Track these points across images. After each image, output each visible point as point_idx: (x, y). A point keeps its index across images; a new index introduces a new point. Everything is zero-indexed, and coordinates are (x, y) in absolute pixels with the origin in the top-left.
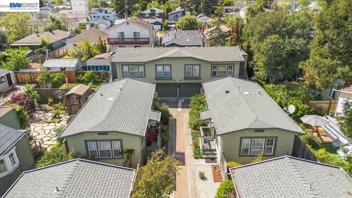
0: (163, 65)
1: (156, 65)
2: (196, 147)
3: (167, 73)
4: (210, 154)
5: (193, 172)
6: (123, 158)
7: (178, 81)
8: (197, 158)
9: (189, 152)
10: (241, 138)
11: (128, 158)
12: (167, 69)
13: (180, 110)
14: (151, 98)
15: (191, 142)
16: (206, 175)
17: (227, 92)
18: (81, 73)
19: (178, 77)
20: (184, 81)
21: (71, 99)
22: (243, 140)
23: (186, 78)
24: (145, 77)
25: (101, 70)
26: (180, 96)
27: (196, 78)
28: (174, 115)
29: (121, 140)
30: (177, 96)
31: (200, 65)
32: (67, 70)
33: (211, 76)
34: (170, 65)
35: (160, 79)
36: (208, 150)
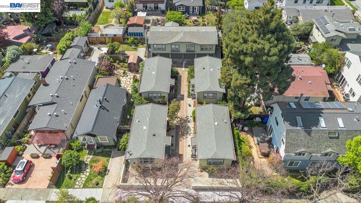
0: (175, 45)
1: (171, 45)
2: (189, 93)
3: (177, 49)
4: (194, 96)
5: (186, 103)
6: (161, 99)
7: (183, 52)
8: (188, 98)
9: (186, 94)
10: (204, 93)
11: (163, 99)
12: (177, 47)
13: (183, 69)
14: (170, 70)
15: (187, 90)
16: (191, 105)
17: (204, 69)
18: (126, 38)
19: (183, 50)
20: (186, 53)
21: (130, 65)
22: (204, 94)
23: (187, 51)
24: (165, 50)
25: (137, 36)
26: (184, 58)
27: (192, 51)
28: (180, 73)
29: (161, 93)
30: (182, 58)
31: (195, 45)
32: (117, 36)
33: (201, 50)
34: (179, 45)
35: (174, 51)
36: (193, 94)
